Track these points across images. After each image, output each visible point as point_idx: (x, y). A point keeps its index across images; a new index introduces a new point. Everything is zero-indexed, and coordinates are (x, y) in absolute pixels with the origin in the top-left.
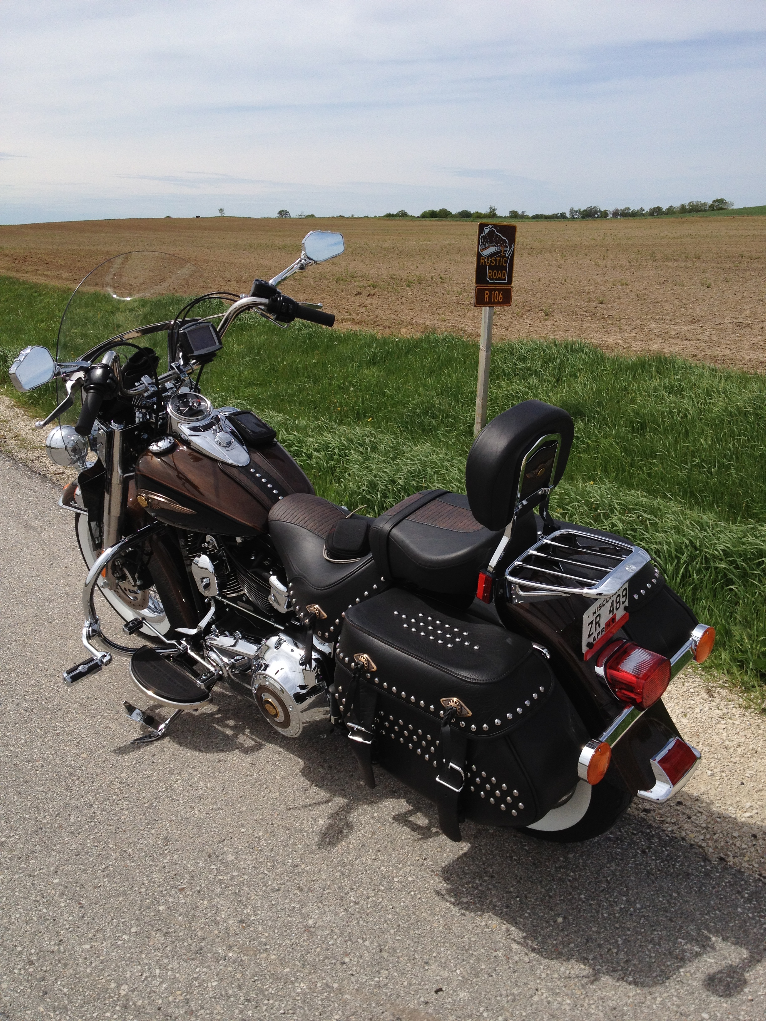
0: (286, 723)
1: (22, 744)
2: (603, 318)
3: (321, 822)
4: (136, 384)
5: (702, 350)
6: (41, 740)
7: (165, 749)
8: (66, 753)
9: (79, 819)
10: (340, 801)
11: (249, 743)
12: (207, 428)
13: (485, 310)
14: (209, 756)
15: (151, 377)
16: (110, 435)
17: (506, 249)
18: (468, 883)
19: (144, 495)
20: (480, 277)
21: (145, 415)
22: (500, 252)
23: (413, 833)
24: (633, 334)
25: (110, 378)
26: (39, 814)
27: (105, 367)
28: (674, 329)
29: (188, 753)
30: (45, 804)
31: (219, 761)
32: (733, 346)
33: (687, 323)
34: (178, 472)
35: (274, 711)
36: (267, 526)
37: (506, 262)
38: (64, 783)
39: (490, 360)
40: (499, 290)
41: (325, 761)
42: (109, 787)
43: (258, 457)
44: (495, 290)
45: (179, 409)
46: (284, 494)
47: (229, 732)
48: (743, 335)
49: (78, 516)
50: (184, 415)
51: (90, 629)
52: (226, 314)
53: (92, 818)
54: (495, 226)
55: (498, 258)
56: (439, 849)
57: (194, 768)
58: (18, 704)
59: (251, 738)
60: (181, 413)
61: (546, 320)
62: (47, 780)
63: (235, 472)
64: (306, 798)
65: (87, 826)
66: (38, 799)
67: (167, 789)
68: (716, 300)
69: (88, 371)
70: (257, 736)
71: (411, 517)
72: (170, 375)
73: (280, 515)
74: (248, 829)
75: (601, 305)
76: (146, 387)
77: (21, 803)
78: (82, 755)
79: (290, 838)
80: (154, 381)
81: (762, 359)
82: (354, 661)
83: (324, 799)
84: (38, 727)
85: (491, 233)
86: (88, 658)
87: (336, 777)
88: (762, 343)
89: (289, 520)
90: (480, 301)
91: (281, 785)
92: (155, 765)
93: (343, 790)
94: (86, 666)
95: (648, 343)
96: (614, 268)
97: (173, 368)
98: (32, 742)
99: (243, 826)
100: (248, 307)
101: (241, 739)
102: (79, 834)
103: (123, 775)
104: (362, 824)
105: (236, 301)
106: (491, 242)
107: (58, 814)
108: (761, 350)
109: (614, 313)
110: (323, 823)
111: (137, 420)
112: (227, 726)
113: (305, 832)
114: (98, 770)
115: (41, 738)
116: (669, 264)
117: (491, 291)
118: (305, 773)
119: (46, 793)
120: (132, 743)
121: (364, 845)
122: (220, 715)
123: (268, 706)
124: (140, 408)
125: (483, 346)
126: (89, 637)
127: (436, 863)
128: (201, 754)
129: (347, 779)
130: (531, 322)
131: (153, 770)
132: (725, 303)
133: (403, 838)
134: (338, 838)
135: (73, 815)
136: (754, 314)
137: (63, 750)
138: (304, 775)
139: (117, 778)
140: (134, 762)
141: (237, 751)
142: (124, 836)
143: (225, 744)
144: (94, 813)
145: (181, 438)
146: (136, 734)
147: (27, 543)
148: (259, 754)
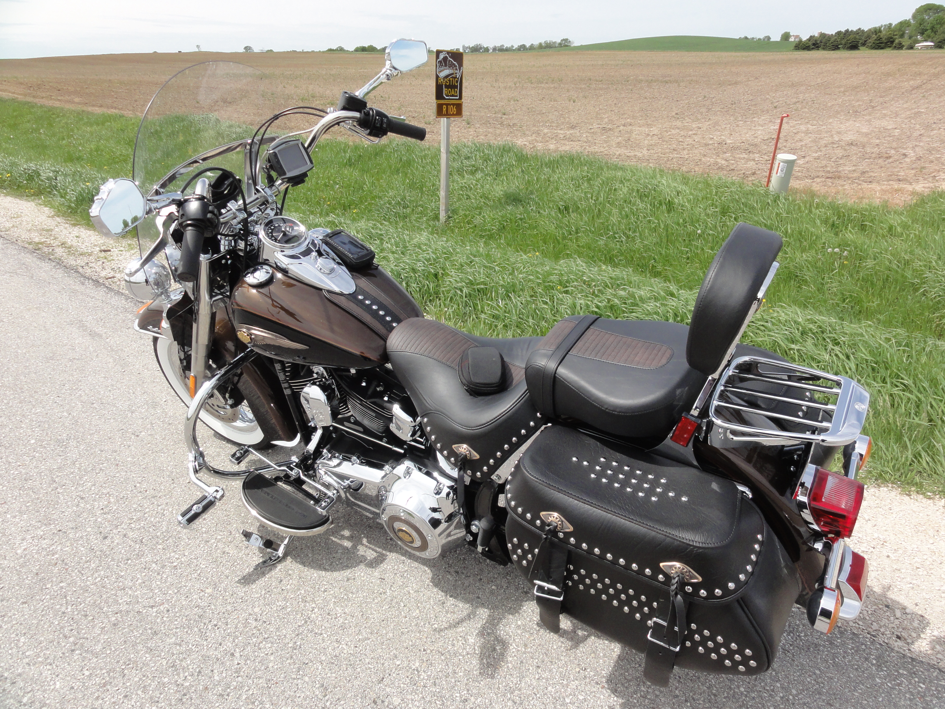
0: (422, 549)
1: (140, 585)
2: (509, 125)
4: (223, 211)
5: (585, 148)
6: (160, 577)
7: (290, 572)
8: (189, 590)
9: (224, 675)
10: (484, 613)
11: (370, 554)
12: (306, 254)
13: (444, 121)
14: (336, 574)
17: (456, 72)
18: (635, 692)
19: (244, 330)
20: (439, 95)
21: (230, 243)
22: (453, 74)
23: (561, 639)
24: (534, 137)
26: (178, 674)
27: (201, 198)
28: (561, 133)
29: (314, 574)
30: (182, 661)
31: (348, 580)
32: (605, 145)
33: (568, 128)
34: (273, 300)
35: (410, 538)
36: (386, 356)
37: (457, 82)
38: (196, 629)
40: (453, 105)
41: (450, 566)
42: (245, 627)
43: (364, 282)
44: (450, 105)
45: (272, 236)
46: (399, 321)
47: (347, 544)
48: (609, 137)
50: (279, 242)
51: (196, 463)
53: (237, 671)
54: (448, 52)
55: (451, 79)
57: (325, 591)
58: (125, 536)
59: (370, 548)
60: (276, 240)
62: (177, 628)
63: (342, 301)
64: (447, 612)
65: (235, 683)
66: (173, 654)
67: (306, 622)
68: (582, 111)
69: (180, 204)
70: (376, 546)
72: (257, 199)
73: (401, 344)
74: (402, 660)
76: (234, 214)
77: (155, 663)
78: (207, 591)
79: (447, 665)
80: (242, 206)
81: (629, 154)
82: (540, 518)
83: (465, 613)
84: (153, 562)
85: (445, 59)
87: (467, 583)
88: (624, 142)
89: (412, 350)
90: (440, 112)
92: (285, 592)
93: (478, 598)
94: (201, 506)
95: (546, 144)
97: (259, 191)
98: (150, 580)
99: (396, 657)
100: (338, 122)
101: (362, 550)
102: (228, 695)
103: (256, 610)
104: (510, 637)
105: (323, 117)
106: (446, 66)
107: (200, 672)
108: (625, 148)
110: (473, 641)
111: (222, 249)
112: (343, 537)
113: (460, 655)
114: (229, 608)
115: (158, 574)
117: (447, 105)
118: (436, 582)
119: (180, 645)
120: (255, 569)
121: (522, 662)
123: (401, 533)
124: (226, 235)
126: (196, 471)
127: (597, 674)
128: (328, 573)
129: (478, 584)
131: (285, 599)
132: (589, 113)
133: (555, 647)
134: (494, 658)
135: (215, 671)
136: (611, 121)
137: (186, 586)
138: (436, 585)
139: (250, 614)
140: (263, 592)
141: (362, 566)
142: (279, 690)
143: (347, 558)
144: (238, 664)
145: (277, 265)
146: (257, 559)
147: (95, 351)
148: (384, 566)
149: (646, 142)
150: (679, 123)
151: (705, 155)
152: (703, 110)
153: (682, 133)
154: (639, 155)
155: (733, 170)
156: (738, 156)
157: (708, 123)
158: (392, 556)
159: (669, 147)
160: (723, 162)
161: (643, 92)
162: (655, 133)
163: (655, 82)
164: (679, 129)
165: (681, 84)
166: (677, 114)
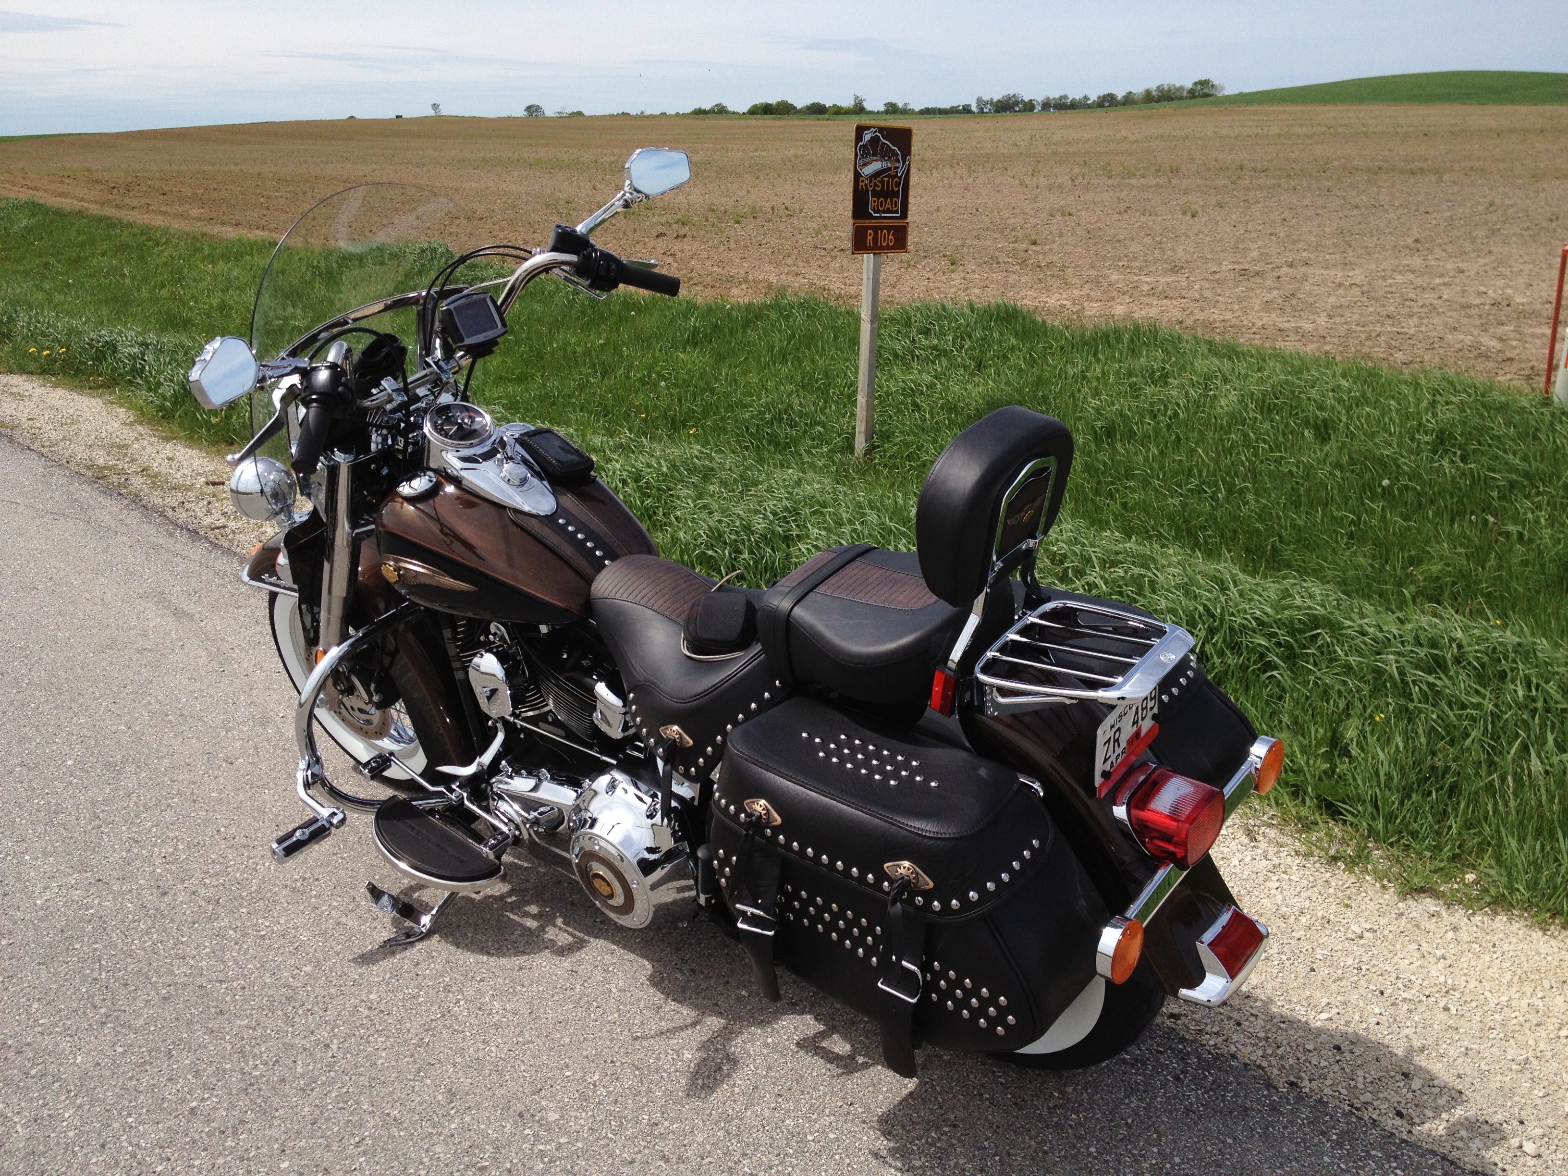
0: (628, 907)
1: (207, 954)
2: (1039, 267)
3: (688, 1055)
4: (374, 391)
5: (1191, 313)
6: (237, 947)
7: (434, 954)
8: (279, 965)
9: (311, 1068)
10: (714, 1022)
11: (564, 939)
12: (488, 456)
13: (868, 259)
14: (503, 961)
15: (396, 379)
16: (333, 471)
17: (897, 165)
18: (919, 1138)
19: (392, 563)
20: (860, 209)
21: (385, 439)
22: (889, 169)
23: (828, 1066)
24: (1085, 291)
25: (343, 384)
26: (246, 1062)
27: (333, 367)
28: (1147, 283)
29: (471, 958)
30: (254, 1047)
31: (521, 969)
32: (1236, 307)
33: (1165, 272)
34: (442, 525)
35: (608, 889)
36: (589, 606)
37: (898, 184)
38: (280, 1013)
39: (876, 335)
40: (889, 228)
41: (684, 962)
42: (353, 1015)
43: (569, 501)
44: (882, 228)
45: (442, 429)
46: (614, 557)
47: (531, 924)
48: (1251, 289)
49: (273, 596)
50: (451, 438)
51: (309, 773)
52: (512, 279)
53: (331, 1066)
54: (881, 129)
55: (886, 179)
56: (871, 1089)
57: (482, 980)
58: (194, 893)
59: (565, 931)
60: (446, 435)
61: (953, 271)
62: (253, 1009)
63: (534, 525)
64: (661, 1019)
65: (324, 1078)
66: (243, 1039)
67: (443, 1016)
68: (1206, 235)
69: (306, 374)
70: (575, 929)
71: (822, 589)
72: (426, 375)
73: (610, 588)
74: (575, 1072)
75: (1034, 248)
76: (390, 396)
77: (216, 1046)
78: (305, 969)
79: (642, 1082)
80: (402, 385)
81: (1281, 326)
82: (745, 811)
83: (689, 1021)
84: (231, 928)
85: (874, 140)
86: (308, 816)
87: (704, 985)
88: (1280, 301)
89: (624, 597)
90: (860, 244)
91: (619, 1002)
92: (420, 978)
93: (717, 1005)
94: (307, 831)
95: (1109, 304)
96: (1050, 188)
97: (429, 365)
98: (223, 950)
99: (567, 1066)
100: (547, 268)
101: (551, 933)
102: (312, 1090)
103: (372, 997)
104: (749, 1056)
105: (526, 260)
106: (875, 154)
107: (277, 1061)
108: (1279, 312)
109: (1054, 258)
110: (690, 1056)
111: (373, 447)
112: (527, 914)
113: (665, 1071)
114: (332, 991)
115: (236, 943)
116: (1133, 181)
117: (875, 229)
118: (656, 981)
119: (254, 1029)
120: (381, 947)
121: (756, 1088)
122: (514, 898)
123: (597, 883)
124: (379, 427)
125: (865, 315)
126: (307, 785)
127: (868, 1109)
128: (491, 959)
130: (930, 275)
131: (419, 987)
132: (1221, 240)
133: (815, 1074)
134: (715, 1079)
135: (300, 1062)
136: (1264, 256)
137: (274, 961)
138: (654, 984)
139: (363, 1001)
140: (388, 976)
141: (547, 952)
142: (385, 1091)
143: (527, 942)
144: (333, 1057)
145: (447, 473)
146: (387, 933)
147: (179, 639)
148: (582, 955)
149: (1332, 300)
150: (1416, 262)
151: (1455, 329)
152: (1481, 233)
153: (1419, 282)
154: (1307, 326)
155: (1511, 360)
156: (1530, 331)
157: (1483, 261)
158: (597, 944)
159: (1379, 310)
160: (1494, 343)
161: (1354, 193)
162: (1358, 281)
163: (1387, 172)
164: (1413, 272)
165: (1447, 177)
166: (1417, 241)
